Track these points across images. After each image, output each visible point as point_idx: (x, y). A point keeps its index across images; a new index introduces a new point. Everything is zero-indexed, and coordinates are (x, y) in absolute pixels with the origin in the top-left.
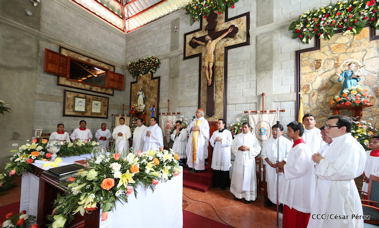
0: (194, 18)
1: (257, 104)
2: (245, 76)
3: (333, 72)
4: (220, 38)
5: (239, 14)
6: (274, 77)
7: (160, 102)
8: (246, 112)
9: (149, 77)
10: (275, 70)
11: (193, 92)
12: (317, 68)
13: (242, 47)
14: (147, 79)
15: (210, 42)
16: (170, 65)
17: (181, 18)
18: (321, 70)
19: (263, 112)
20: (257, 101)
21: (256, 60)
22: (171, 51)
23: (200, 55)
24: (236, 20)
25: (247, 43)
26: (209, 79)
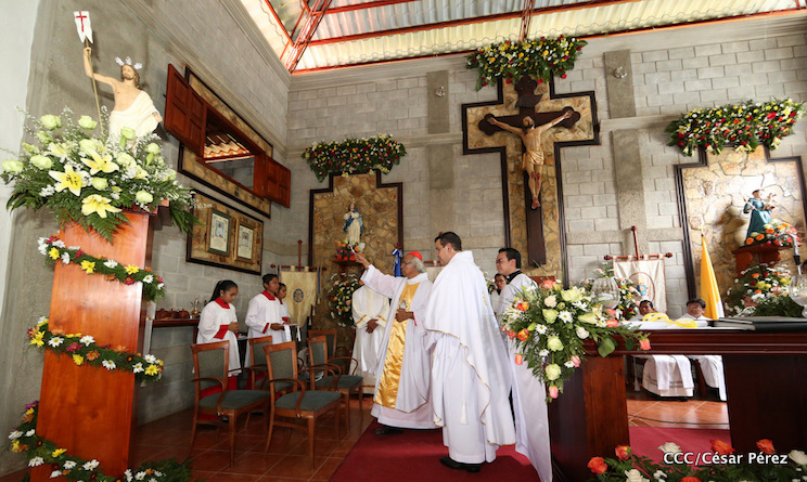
0: (483, 79)
1: (623, 246)
2: (595, 197)
3: (728, 200)
4: (550, 125)
5: (575, 90)
6: (647, 202)
7: (405, 238)
8: (606, 258)
9: (369, 182)
10: (648, 191)
11: (492, 220)
12: (707, 192)
13: (587, 147)
14: (365, 186)
15: (533, 128)
16: (429, 161)
17: (451, 72)
18: (712, 197)
19: (637, 258)
20: (622, 240)
21: (615, 171)
22: (430, 132)
23: (502, 150)
24: (571, 99)
25: (596, 142)
26: (535, 196)
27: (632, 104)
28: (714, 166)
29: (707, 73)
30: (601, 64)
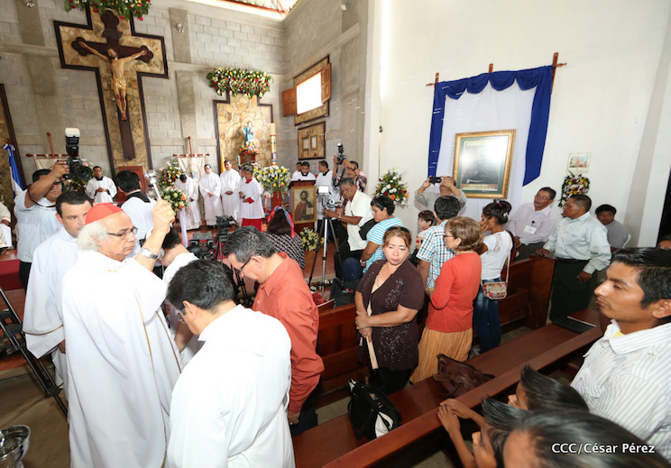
0: (71, 1)
1: (185, 148)
2: (167, 115)
4: (130, 58)
5: (150, 32)
6: (197, 122)
8: (175, 155)
10: (198, 114)
11: (93, 124)
12: (229, 119)
13: (160, 79)
15: (116, 59)
16: (28, 68)
18: (232, 122)
19: (191, 156)
20: (184, 144)
21: (179, 98)
22: (24, 42)
23: (97, 70)
24: (147, 39)
25: (166, 76)
26: (123, 112)
27: (188, 54)
28: (233, 104)
29: (232, 43)
30: (168, 17)
